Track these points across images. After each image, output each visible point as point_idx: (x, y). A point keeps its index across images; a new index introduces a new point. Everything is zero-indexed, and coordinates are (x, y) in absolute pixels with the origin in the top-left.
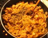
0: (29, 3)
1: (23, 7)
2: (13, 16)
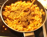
0: (26, 2)
1: (21, 5)
2: (12, 13)
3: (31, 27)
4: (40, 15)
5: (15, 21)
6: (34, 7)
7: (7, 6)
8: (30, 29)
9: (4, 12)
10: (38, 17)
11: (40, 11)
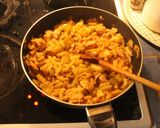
1: (72, 34)
2: (50, 57)
3: (103, 91)
4: (126, 58)
5: (62, 78)
6: (110, 36)
7: (34, 40)
8: (101, 98)
9: (28, 56)
10: (122, 62)
11: (126, 45)
